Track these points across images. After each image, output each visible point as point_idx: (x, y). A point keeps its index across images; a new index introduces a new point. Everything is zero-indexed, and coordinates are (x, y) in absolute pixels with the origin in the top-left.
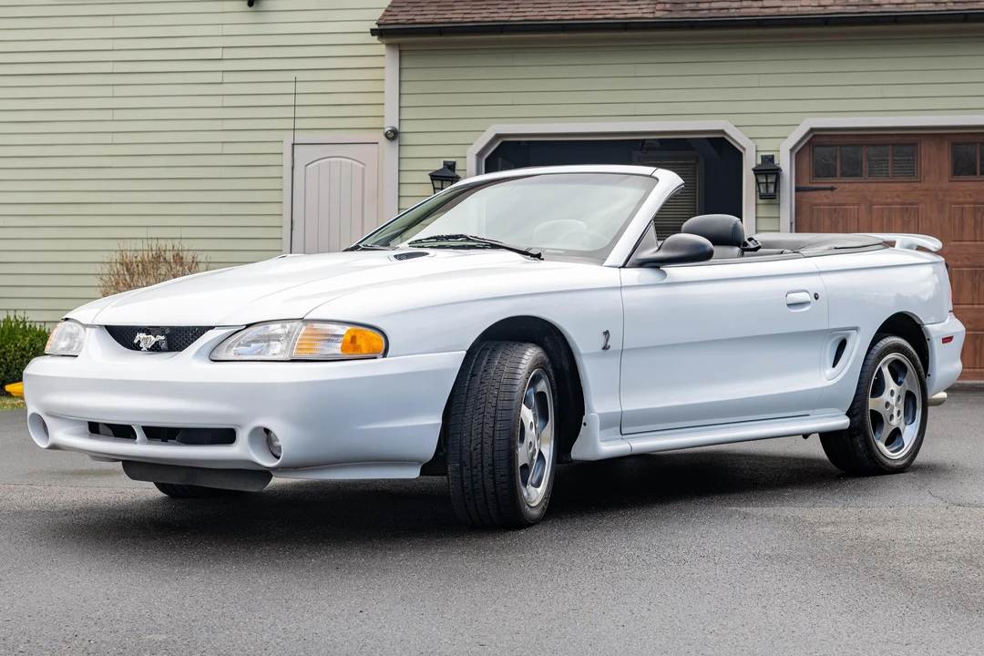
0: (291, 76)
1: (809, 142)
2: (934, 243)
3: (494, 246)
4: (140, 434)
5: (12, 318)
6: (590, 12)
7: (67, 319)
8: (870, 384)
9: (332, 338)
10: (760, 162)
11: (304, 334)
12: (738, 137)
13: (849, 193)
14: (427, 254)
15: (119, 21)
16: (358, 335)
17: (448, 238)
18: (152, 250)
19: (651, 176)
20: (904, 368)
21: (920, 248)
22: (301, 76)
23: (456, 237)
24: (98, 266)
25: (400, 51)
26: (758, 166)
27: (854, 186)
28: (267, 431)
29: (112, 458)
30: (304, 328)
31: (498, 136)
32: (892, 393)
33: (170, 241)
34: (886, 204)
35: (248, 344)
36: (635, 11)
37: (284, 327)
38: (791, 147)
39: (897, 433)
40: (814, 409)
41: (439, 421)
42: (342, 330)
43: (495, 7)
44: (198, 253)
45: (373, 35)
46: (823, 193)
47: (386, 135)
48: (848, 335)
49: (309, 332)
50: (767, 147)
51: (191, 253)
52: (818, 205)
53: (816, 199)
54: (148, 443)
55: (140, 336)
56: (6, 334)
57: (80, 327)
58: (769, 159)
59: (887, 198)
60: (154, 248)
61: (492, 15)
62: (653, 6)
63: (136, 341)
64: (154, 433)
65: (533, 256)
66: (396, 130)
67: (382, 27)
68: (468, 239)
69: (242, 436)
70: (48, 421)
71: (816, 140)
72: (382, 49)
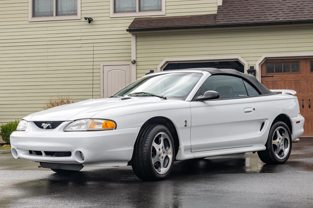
0: (92, 45)
1: (265, 62)
2: (294, 92)
3: (153, 96)
4: (43, 154)
5: (17, 121)
6: (195, 23)
7: (23, 120)
8: (272, 136)
9: (99, 124)
10: (249, 68)
11: (91, 123)
12: (242, 61)
13: (278, 78)
14: (131, 98)
15: (49, 29)
16: (107, 123)
17: (139, 93)
18: (60, 99)
19: (201, 73)
20: (284, 131)
21: (290, 94)
22: (95, 45)
23: (141, 93)
24: (43, 105)
25: (136, 36)
26: (249, 70)
27: (280, 75)
28: (80, 152)
29: (37, 161)
30: (91, 121)
31: (167, 62)
32: (280, 138)
33: (65, 97)
34: (290, 81)
35: (75, 126)
36: (209, 22)
37: (85, 121)
38: (259, 63)
39: (282, 151)
40: (254, 144)
41: (133, 148)
42: (102, 121)
43: (165, 22)
44: (74, 100)
45: (127, 31)
46: (270, 78)
47: (132, 62)
48: (265, 121)
49: (93, 122)
50: (252, 64)
51: (72, 100)
52: (268, 81)
53: (267, 80)
54: (46, 156)
55: (43, 124)
56: (15, 126)
57: (26, 122)
58: (252, 68)
59: (290, 79)
60: (61, 99)
61: (164, 24)
62: (215, 20)
63: (42, 126)
64: (48, 153)
65: (164, 98)
66: (135, 61)
67: (130, 29)
68: (145, 94)
69: (73, 154)
70: (17, 150)
71: (267, 61)
72: (130, 35)
